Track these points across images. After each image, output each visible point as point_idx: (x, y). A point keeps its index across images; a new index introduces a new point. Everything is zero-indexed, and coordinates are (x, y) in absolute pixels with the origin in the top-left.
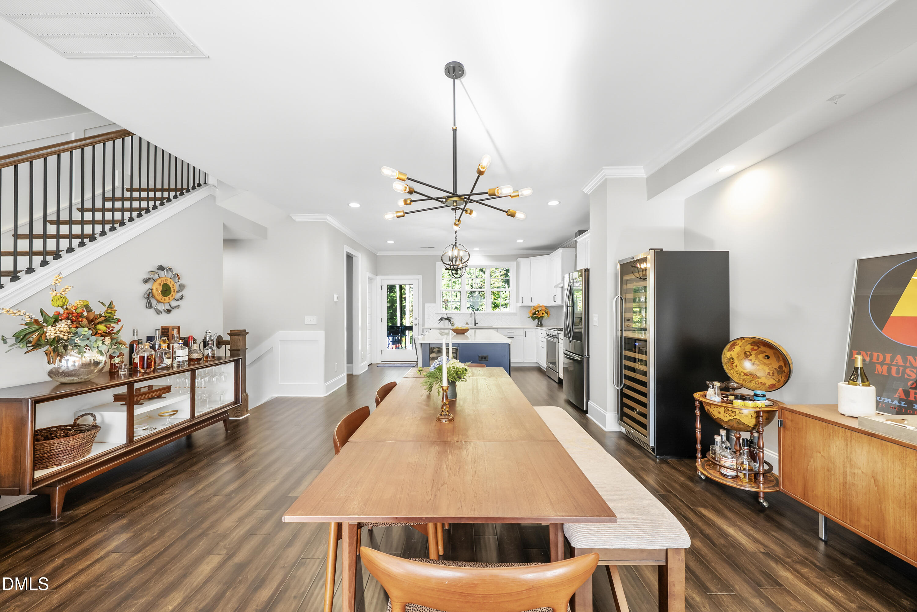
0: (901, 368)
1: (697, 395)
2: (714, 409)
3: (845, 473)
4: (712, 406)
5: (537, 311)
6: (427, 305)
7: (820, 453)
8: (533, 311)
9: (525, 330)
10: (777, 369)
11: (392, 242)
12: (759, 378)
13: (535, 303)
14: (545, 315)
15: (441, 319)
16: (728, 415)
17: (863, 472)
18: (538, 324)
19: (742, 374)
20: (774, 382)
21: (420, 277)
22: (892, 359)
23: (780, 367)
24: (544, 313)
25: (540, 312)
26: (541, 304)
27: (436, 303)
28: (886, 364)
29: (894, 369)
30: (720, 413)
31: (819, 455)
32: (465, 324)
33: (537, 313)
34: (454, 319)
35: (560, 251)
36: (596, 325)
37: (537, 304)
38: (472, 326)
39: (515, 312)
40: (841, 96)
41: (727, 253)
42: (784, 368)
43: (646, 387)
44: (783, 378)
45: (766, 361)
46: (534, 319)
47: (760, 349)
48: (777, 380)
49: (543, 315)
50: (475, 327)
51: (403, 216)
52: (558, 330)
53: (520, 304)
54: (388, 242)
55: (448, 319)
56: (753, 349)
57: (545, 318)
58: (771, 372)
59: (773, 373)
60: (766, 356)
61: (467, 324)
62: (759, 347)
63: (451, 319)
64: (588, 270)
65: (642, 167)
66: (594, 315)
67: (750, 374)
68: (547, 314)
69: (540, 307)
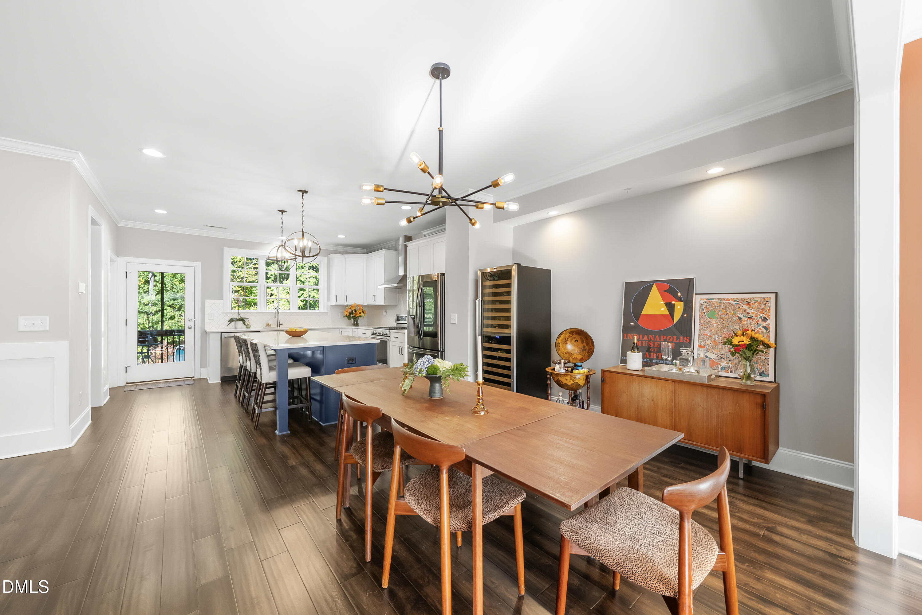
0: (647, 342)
1: (548, 369)
2: (563, 378)
3: (638, 402)
4: (562, 376)
5: (354, 310)
6: (208, 302)
7: (625, 393)
8: (350, 311)
9: (341, 330)
10: (582, 348)
11: (164, 212)
12: (573, 355)
13: (350, 302)
14: (362, 314)
15: (231, 320)
16: (571, 381)
17: (647, 399)
18: (354, 323)
19: (564, 353)
20: (582, 357)
21: (198, 265)
22: (643, 337)
23: (584, 347)
24: (361, 312)
25: (357, 311)
26: (358, 304)
27: (223, 299)
28: (640, 340)
29: (644, 342)
30: (567, 380)
31: (625, 394)
32: (266, 325)
33: (354, 312)
34: (249, 319)
35: (382, 252)
36: (454, 323)
37: (353, 303)
38: (275, 328)
39: (325, 311)
40: (630, 189)
41: (550, 271)
42: (586, 347)
43: (510, 370)
44: (587, 353)
45: (575, 344)
46: (349, 317)
47: (573, 336)
48: (583, 355)
49: (361, 315)
50: (278, 328)
51: (383, 204)
52: (390, 329)
53: (334, 303)
54: (157, 211)
55: (242, 320)
56: (569, 337)
57: (362, 317)
58: (579, 350)
59: (580, 351)
60: (576, 340)
61: (268, 325)
62: (573, 335)
63: (245, 320)
64: (444, 274)
65: (492, 196)
66: (451, 314)
67: (568, 353)
68: (364, 313)
69: (357, 306)
